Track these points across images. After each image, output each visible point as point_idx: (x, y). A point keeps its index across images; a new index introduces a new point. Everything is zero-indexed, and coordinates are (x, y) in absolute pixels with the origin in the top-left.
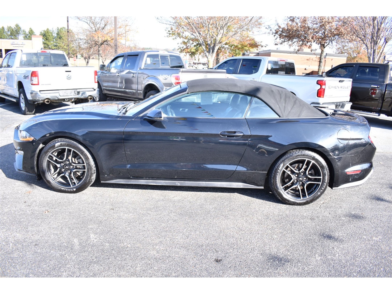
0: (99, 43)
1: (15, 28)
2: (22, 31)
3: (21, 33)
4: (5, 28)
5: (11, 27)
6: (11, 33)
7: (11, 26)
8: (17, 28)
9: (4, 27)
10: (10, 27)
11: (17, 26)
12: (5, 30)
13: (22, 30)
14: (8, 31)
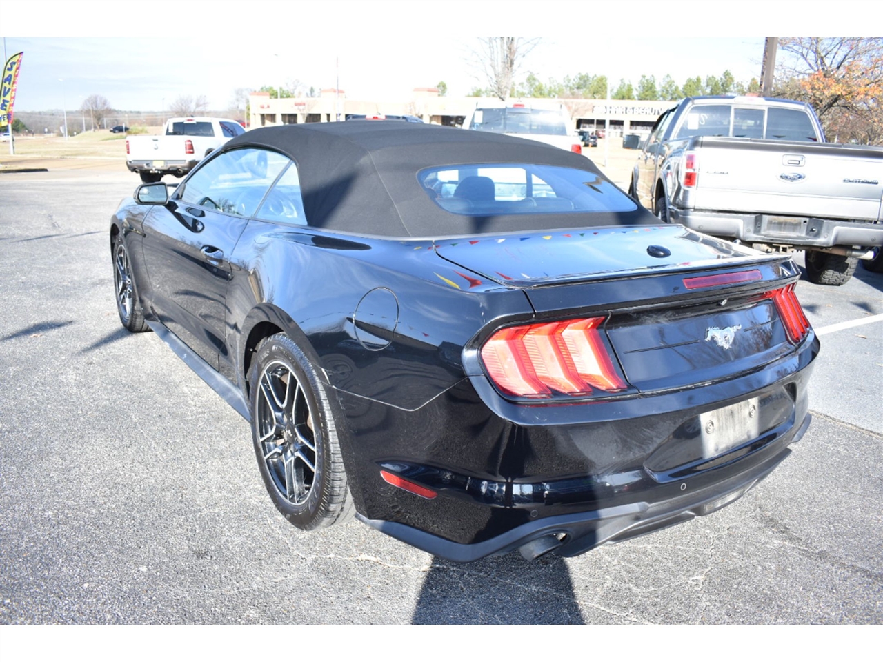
0: (824, 103)
1: (721, 79)
2: (735, 85)
3: (732, 89)
4: (702, 80)
5: (715, 78)
6: (711, 91)
7: (715, 76)
8: (726, 78)
9: (700, 77)
10: (713, 77)
11: (727, 74)
12: (702, 84)
13: (735, 82)
14: (707, 86)
